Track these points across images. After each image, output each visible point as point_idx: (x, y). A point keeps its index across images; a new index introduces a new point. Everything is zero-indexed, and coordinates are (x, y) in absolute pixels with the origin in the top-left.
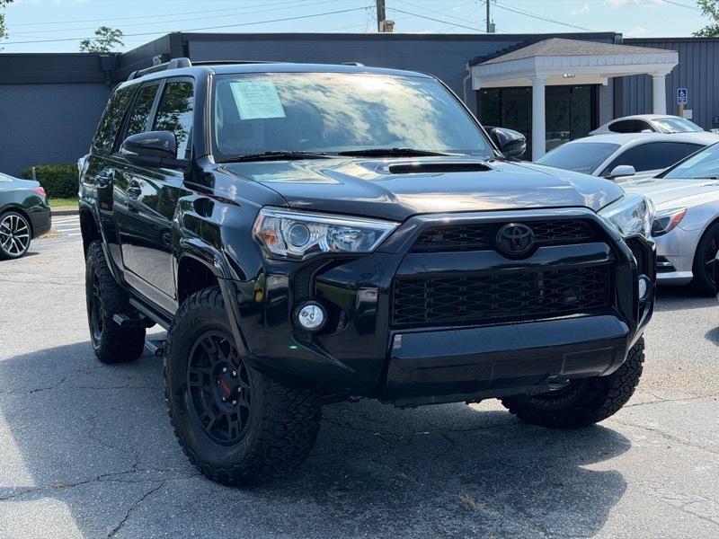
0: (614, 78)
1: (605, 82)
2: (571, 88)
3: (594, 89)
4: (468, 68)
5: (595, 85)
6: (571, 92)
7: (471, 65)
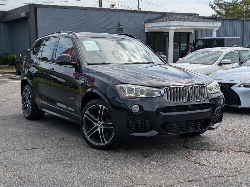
0: (196, 30)
1: (193, 32)
2: (180, 33)
3: (188, 34)
4: (143, 24)
5: (189, 33)
6: (180, 35)
7: (144, 23)
